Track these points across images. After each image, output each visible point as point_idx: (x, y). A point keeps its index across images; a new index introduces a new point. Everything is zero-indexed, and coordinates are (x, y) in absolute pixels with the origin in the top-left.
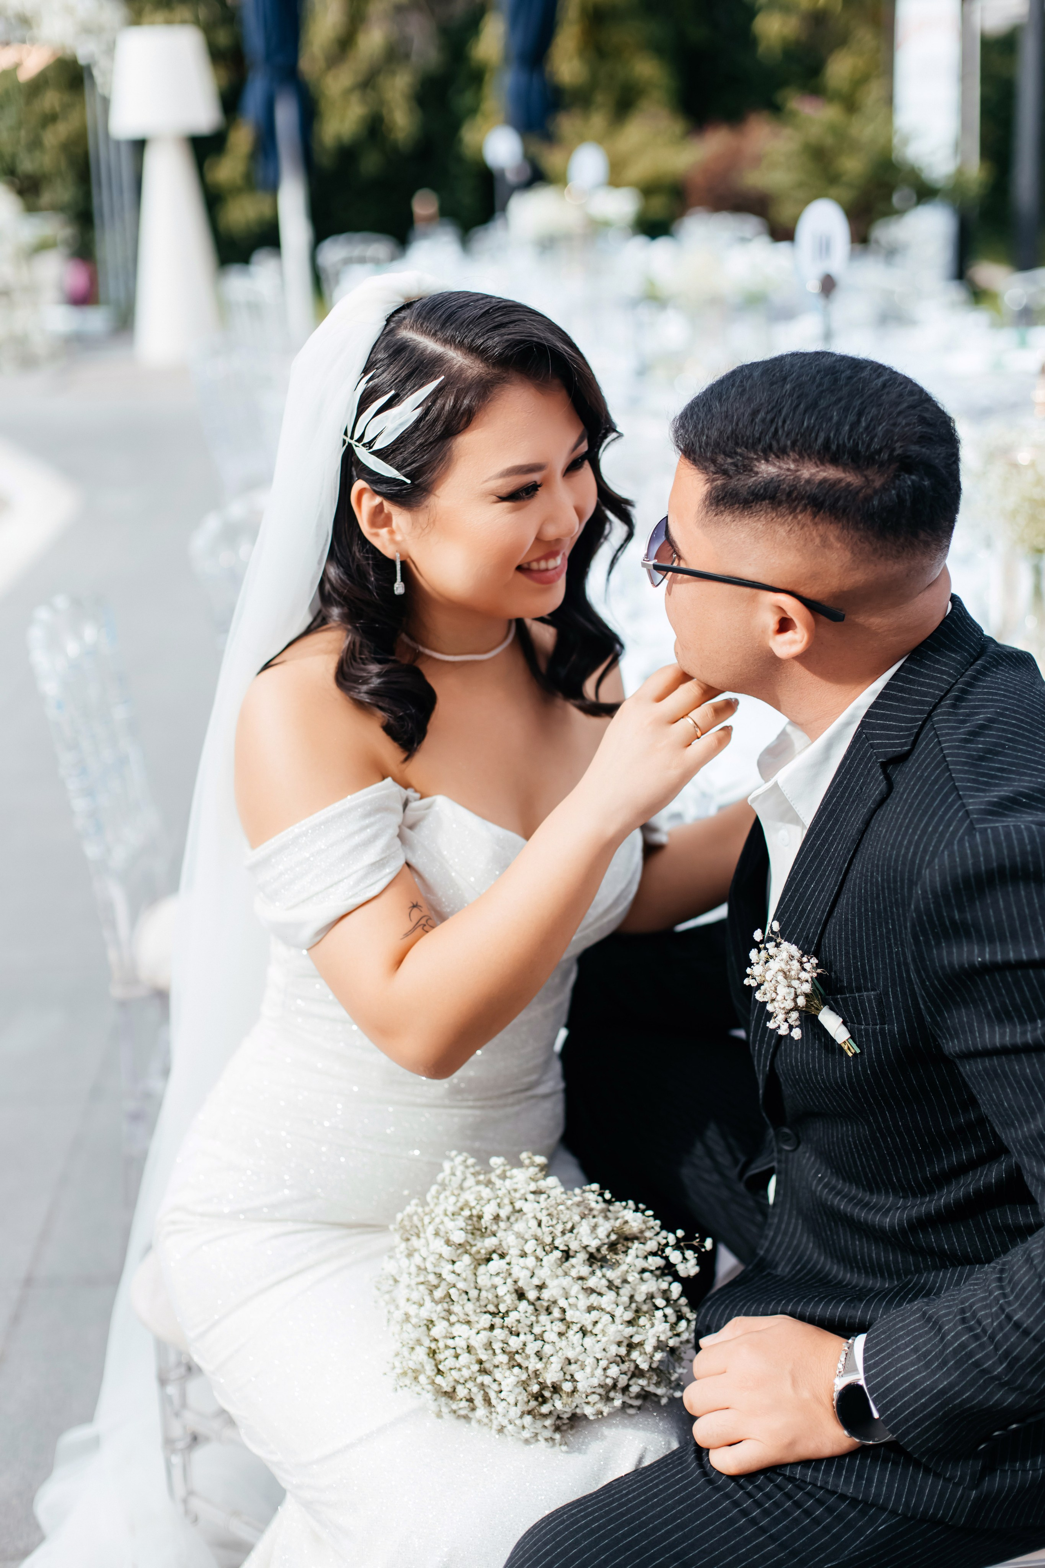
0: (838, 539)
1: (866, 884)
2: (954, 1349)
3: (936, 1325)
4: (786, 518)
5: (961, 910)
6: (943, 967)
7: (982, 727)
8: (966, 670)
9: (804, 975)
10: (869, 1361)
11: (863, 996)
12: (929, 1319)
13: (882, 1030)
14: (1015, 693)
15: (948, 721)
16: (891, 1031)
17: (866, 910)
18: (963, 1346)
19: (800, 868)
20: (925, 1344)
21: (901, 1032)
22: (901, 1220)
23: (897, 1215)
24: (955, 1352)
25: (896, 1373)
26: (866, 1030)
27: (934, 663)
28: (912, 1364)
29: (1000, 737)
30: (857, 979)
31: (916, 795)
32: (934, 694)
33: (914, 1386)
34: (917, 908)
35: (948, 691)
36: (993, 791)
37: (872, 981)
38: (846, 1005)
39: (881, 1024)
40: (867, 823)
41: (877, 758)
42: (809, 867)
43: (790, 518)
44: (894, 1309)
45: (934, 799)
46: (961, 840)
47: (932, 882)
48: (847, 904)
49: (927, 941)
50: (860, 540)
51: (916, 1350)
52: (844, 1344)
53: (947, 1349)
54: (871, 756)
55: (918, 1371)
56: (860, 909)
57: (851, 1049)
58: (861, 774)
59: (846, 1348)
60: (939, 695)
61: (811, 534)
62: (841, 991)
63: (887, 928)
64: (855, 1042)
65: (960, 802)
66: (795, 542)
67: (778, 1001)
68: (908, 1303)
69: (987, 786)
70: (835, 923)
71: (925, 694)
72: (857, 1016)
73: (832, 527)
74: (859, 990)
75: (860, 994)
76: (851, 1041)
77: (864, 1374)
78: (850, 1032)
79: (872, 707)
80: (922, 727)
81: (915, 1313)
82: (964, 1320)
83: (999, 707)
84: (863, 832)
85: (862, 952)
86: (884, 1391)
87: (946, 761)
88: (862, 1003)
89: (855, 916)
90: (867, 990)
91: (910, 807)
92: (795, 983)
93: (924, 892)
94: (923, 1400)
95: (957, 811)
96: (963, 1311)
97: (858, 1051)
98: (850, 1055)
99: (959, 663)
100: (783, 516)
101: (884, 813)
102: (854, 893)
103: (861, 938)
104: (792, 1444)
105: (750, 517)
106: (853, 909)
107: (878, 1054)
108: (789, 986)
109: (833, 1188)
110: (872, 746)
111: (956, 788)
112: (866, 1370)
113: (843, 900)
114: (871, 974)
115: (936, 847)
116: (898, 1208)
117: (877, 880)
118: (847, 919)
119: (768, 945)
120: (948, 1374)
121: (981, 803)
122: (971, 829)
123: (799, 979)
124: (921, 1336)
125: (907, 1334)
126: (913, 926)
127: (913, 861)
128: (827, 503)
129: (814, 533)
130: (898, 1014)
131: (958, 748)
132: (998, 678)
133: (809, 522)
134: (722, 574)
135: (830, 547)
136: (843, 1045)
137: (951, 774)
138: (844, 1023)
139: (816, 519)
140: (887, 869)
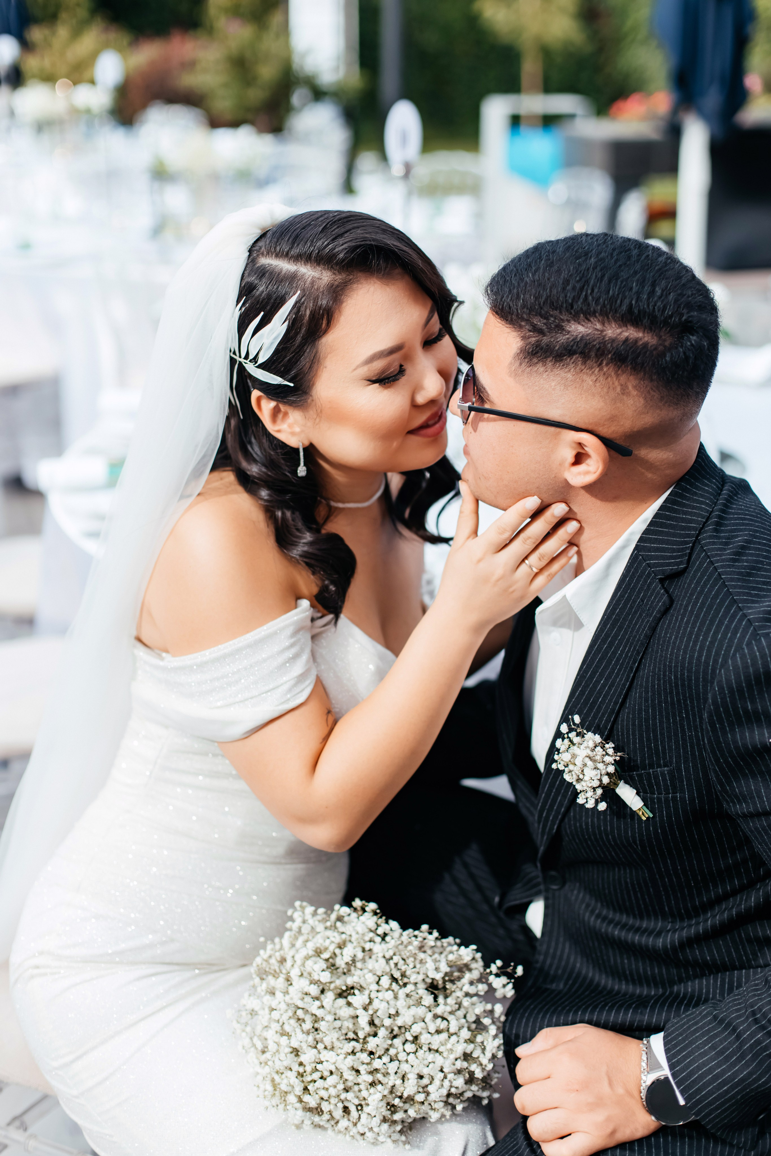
0: (635, 387)
1: (659, 680)
2: (750, 1045)
3: (730, 1027)
4: (593, 370)
5: (753, 702)
6: (737, 748)
7: (743, 547)
8: (717, 500)
9: (608, 759)
10: (672, 1060)
11: (657, 771)
12: (722, 1021)
13: (674, 798)
14: (757, 517)
15: (714, 543)
16: (683, 799)
17: (660, 702)
18: (758, 1042)
19: (589, 667)
20: (721, 1042)
21: (692, 800)
22: (672, 942)
23: (669, 937)
24: (752, 1047)
25: (699, 1068)
26: (659, 799)
27: (692, 494)
28: (712, 1059)
29: (758, 556)
30: (650, 757)
31: (701, 608)
32: (698, 521)
33: (716, 1077)
34: (715, 702)
35: (708, 519)
36: (765, 602)
37: (664, 758)
38: (641, 780)
39: (673, 793)
40: (654, 629)
41: (656, 575)
42: (597, 667)
43: (598, 369)
44: (683, 1013)
45: (717, 611)
46: (749, 644)
47: (728, 681)
48: (640, 697)
49: (723, 728)
50: (652, 389)
51: (713, 1048)
52: (641, 1045)
53: (745, 1046)
54: (649, 574)
55: (718, 1065)
56: (653, 701)
57: (646, 814)
58: (641, 588)
59: (645, 1049)
60: (702, 521)
61: (613, 384)
62: (636, 768)
63: (681, 716)
64: (648, 808)
65: (741, 613)
66: (600, 390)
67: (585, 781)
68: (693, 1008)
69: (758, 598)
70: (628, 713)
71: (690, 521)
72: (651, 786)
73: (631, 378)
74: (651, 766)
75: (654, 770)
76: (645, 808)
77: (671, 1071)
78: (643, 800)
79: (645, 532)
80: (692, 548)
81: (706, 1016)
82: (756, 1021)
83: (750, 530)
84: (649, 637)
85: (655, 736)
86: (689, 1083)
87: (722, 579)
88: (656, 777)
89: (649, 707)
90: (659, 766)
91: (697, 616)
92: (601, 766)
93: (721, 688)
94: (726, 1088)
95: (741, 620)
96: (754, 1013)
97: (651, 815)
98: (644, 818)
99: (712, 494)
100: (591, 368)
101: (670, 623)
102: (647, 687)
103: (655, 725)
104: (613, 1133)
105: (561, 369)
106: (646, 700)
107: (669, 816)
108: (596, 768)
109: (604, 919)
110: (649, 565)
111: (735, 601)
112: (672, 1067)
113: (635, 694)
114: (664, 753)
115: (728, 651)
116: (669, 931)
117: (670, 678)
118: (640, 710)
119: (570, 735)
120: (747, 1065)
121: (759, 613)
122: (755, 635)
123: (603, 762)
124: (716, 1036)
125: (703, 1035)
126: (710, 716)
127: (707, 663)
128: (629, 358)
129: (616, 383)
130: (689, 784)
131: (729, 566)
132: (741, 505)
133: (613, 374)
134: (530, 416)
135: (628, 394)
136: (638, 812)
137: (728, 590)
138: (638, 794)
139: (620, 372)
140: (681, 670)
